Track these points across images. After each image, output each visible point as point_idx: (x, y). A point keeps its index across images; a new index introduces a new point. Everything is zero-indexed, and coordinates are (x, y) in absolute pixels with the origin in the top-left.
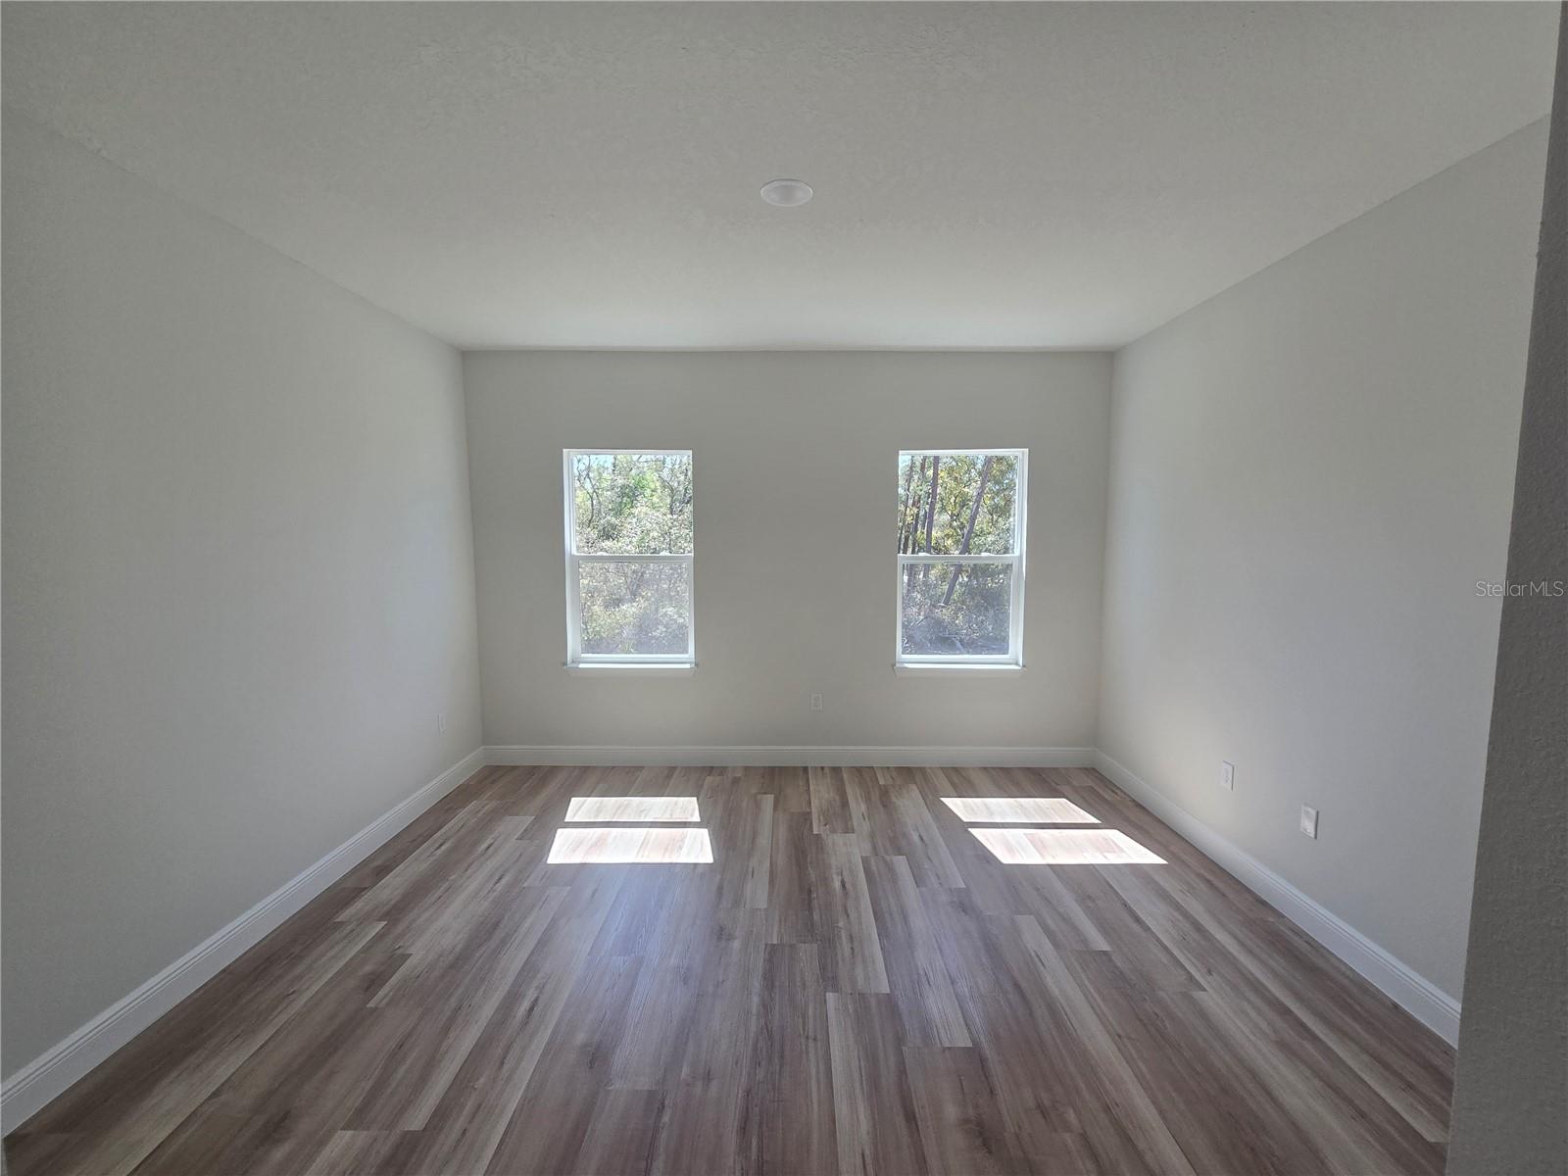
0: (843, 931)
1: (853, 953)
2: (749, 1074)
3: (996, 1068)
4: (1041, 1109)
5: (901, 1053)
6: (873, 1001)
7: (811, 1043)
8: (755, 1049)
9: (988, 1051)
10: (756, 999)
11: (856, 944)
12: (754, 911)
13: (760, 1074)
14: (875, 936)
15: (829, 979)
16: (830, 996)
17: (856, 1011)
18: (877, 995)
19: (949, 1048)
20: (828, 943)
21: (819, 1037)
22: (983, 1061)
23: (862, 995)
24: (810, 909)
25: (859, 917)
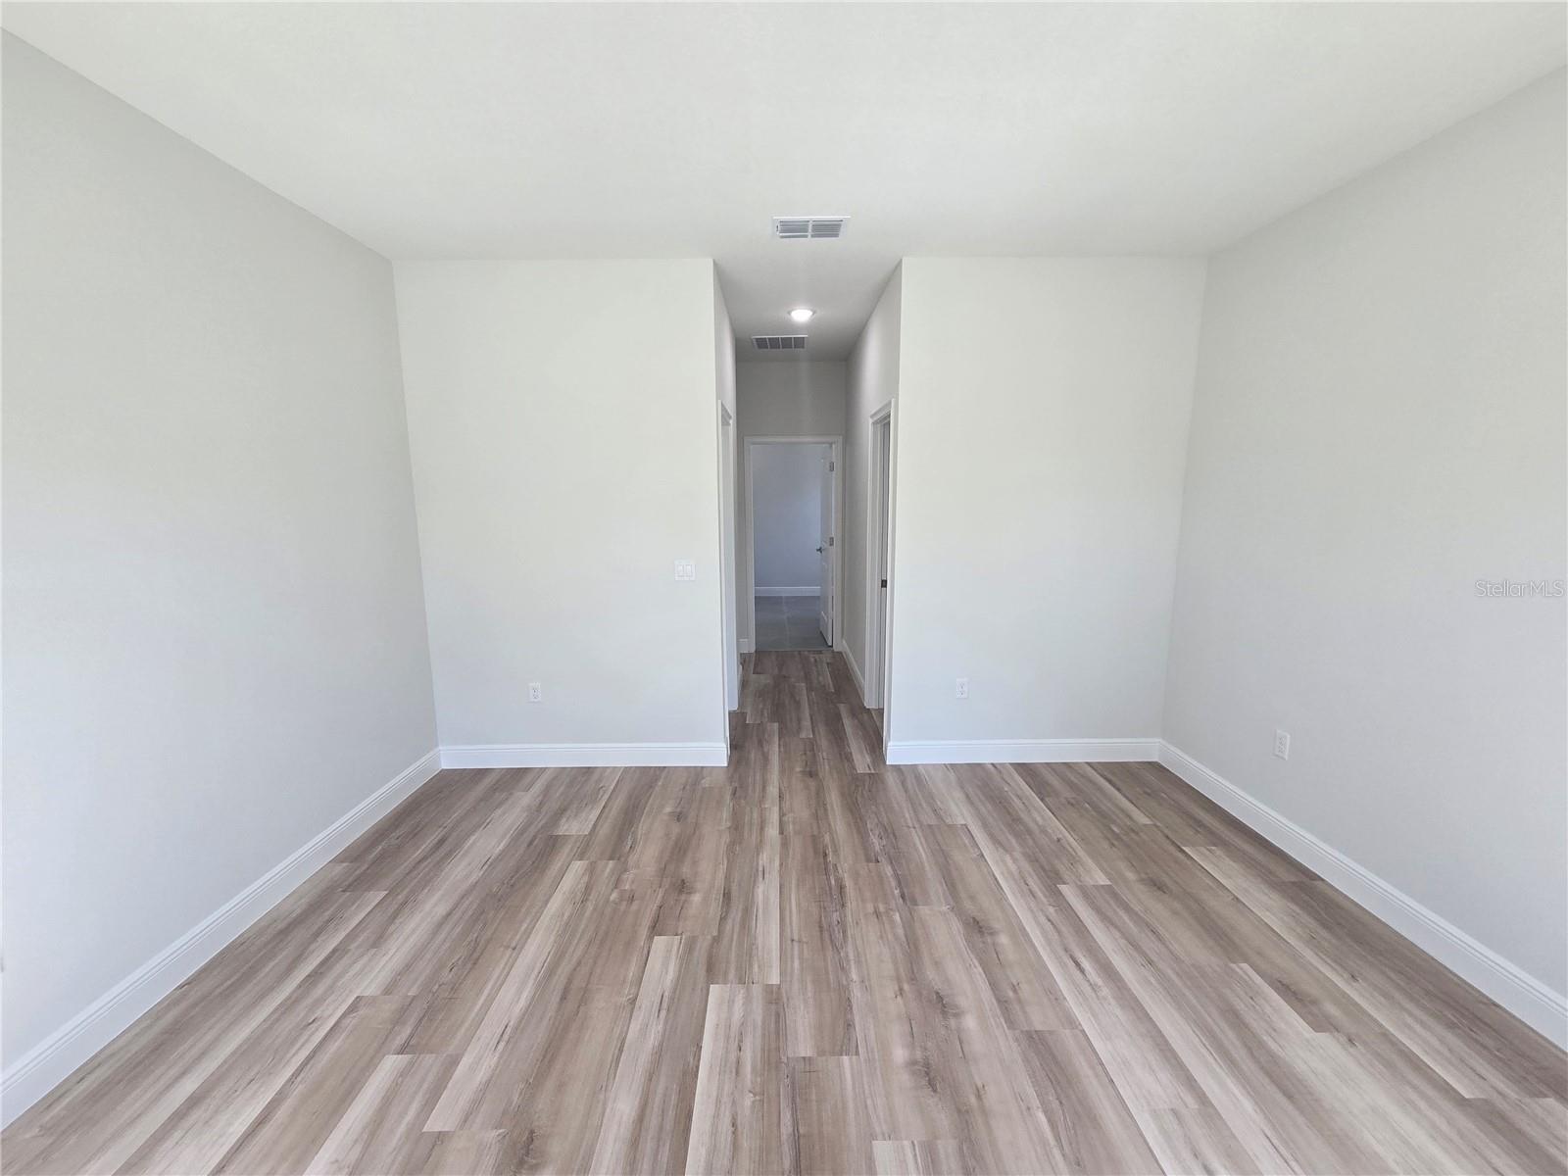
0: (748, 1084)
1: (741, 1041)
2: (845, 916)
3: (644, 926)
4: (632, 900)
5: (719, 932)
7: (796, 938)
8: (844, 932)
9: (644, 934)
10: (854, 976)
11: (733, 1057)
12: (892, 1134)
13: (835, 916)
14: (702, 1073)
15: (775, 999)
17: (751, 966)
18: (725, 982)
19: (676, 935)
20: (773, 1057)
21: (789, 942)
23: (741, 981)
25: (716, 1116)
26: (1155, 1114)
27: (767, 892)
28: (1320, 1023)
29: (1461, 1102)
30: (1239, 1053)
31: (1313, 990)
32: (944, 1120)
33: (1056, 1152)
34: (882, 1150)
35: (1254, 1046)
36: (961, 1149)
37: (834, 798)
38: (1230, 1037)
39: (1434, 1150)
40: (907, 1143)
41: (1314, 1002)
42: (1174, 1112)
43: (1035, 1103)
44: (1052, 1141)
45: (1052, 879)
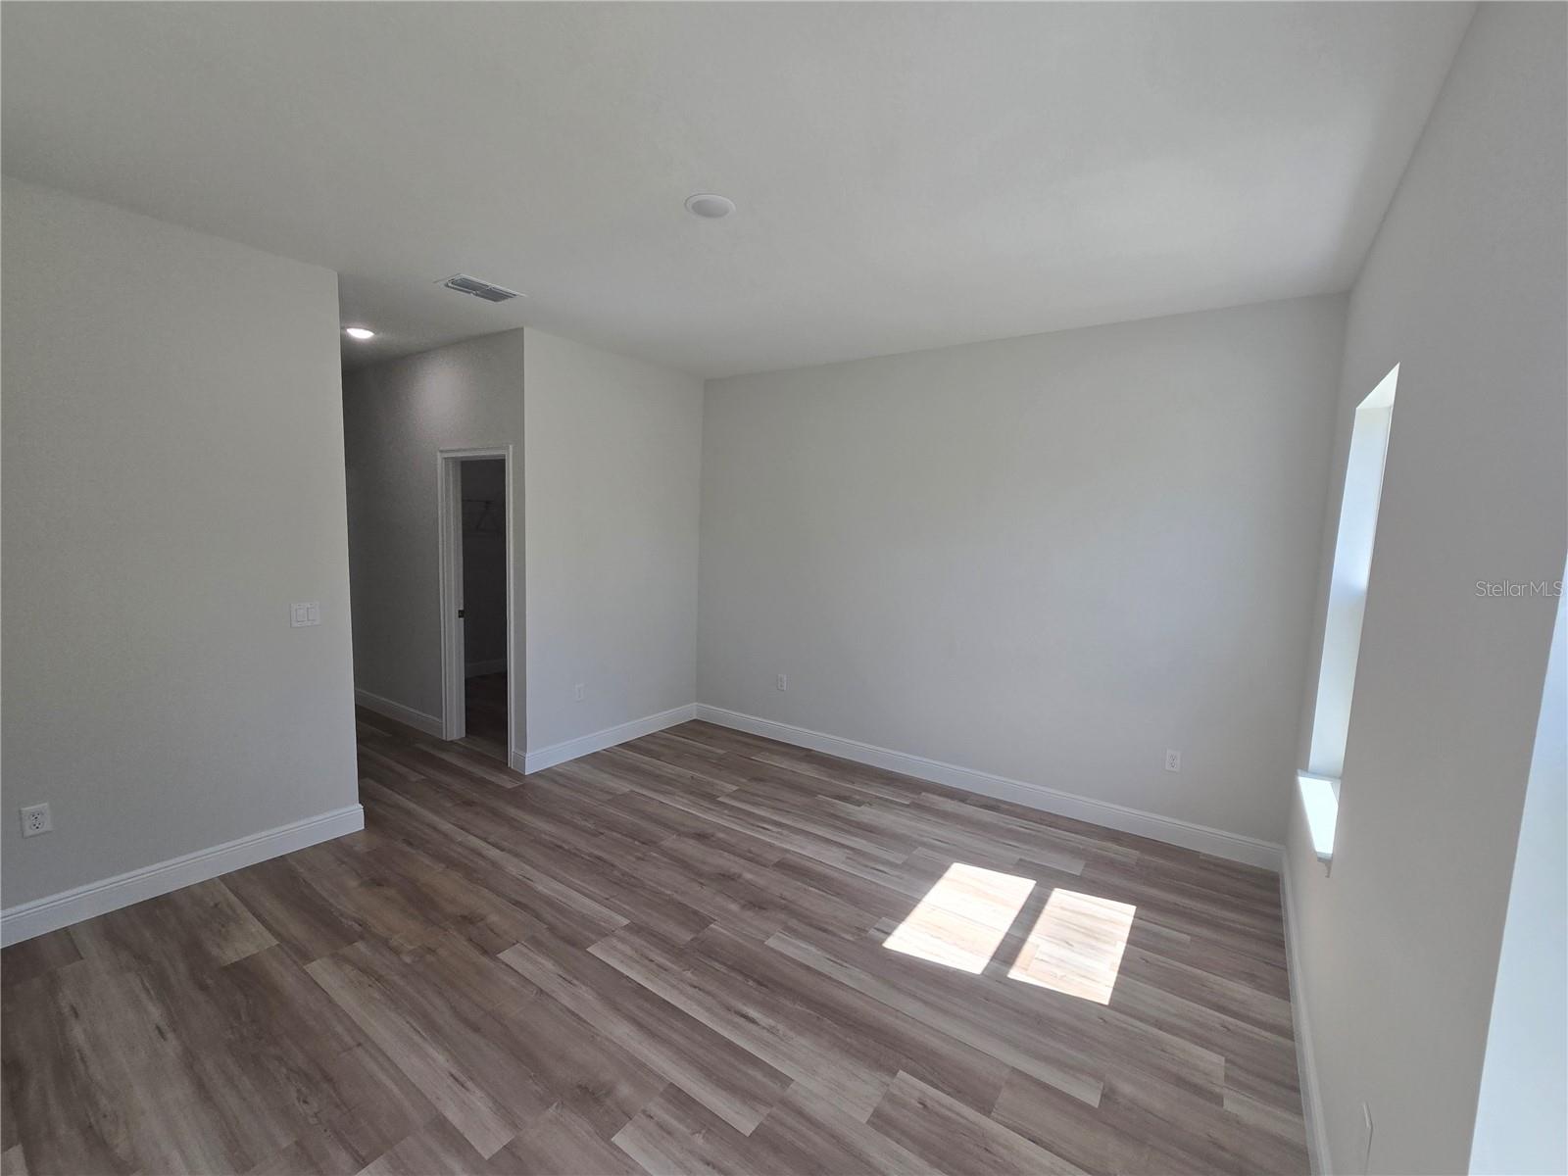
0: (678, 969)
1: (647, 958)
2: (623, 870)
3: (474, 955)
4: (432, 951)
5: (546, 923)
6: (593, 937)
8: (635, 878)
9: (484, 960)
10: (669, 892)
12: (768, 935)
13: (616, 873)
15: (639, 929)
16: (626, 922)
18: (594, 943)
19: (514, 944)
20: (676, 951)
22: (485, 952)
23: (604, 935)
24: (732, 968)
25: (681, 992)
26: (843, 863)
27: (545, 886)
28: (859, 804)
29: (908, 806)
30: (846, 827)
31: (848, 794)
32: (782, 916)
33: (829, 896)
34: (771, 942)
35: (849, 822)
36: (799, 920)
37: (512, 811)
38: (839, 823)
39: (913, 823)
40: (778, 933)
41: (850, 797)
42: (848, 858)
43: (805, 886)
44: (824, 894)
45: (712, 798)
